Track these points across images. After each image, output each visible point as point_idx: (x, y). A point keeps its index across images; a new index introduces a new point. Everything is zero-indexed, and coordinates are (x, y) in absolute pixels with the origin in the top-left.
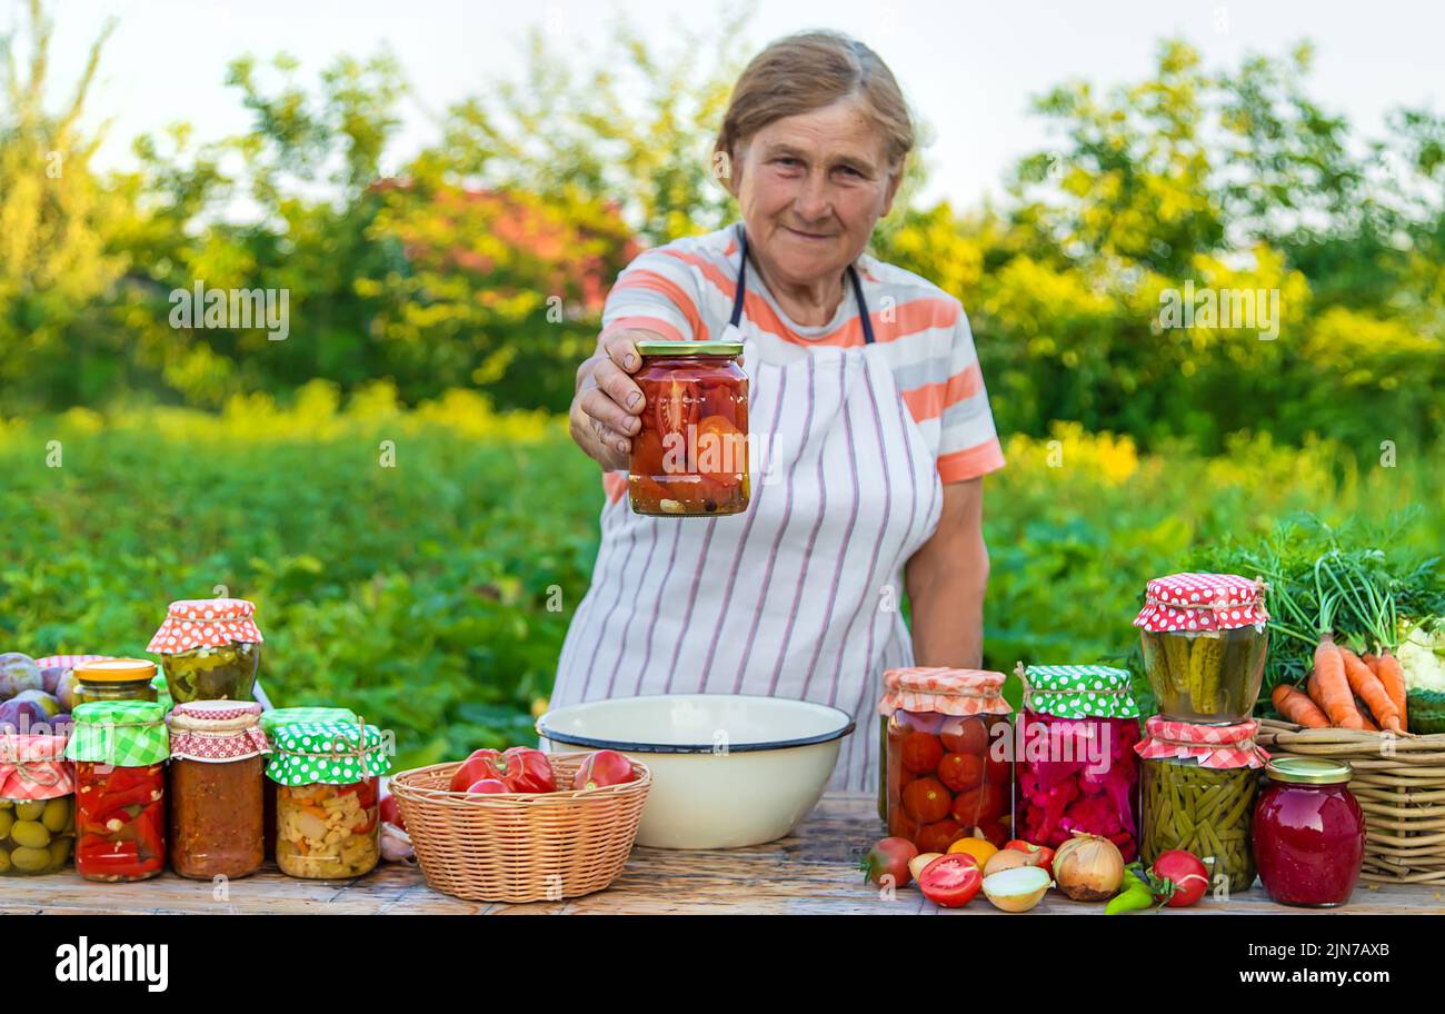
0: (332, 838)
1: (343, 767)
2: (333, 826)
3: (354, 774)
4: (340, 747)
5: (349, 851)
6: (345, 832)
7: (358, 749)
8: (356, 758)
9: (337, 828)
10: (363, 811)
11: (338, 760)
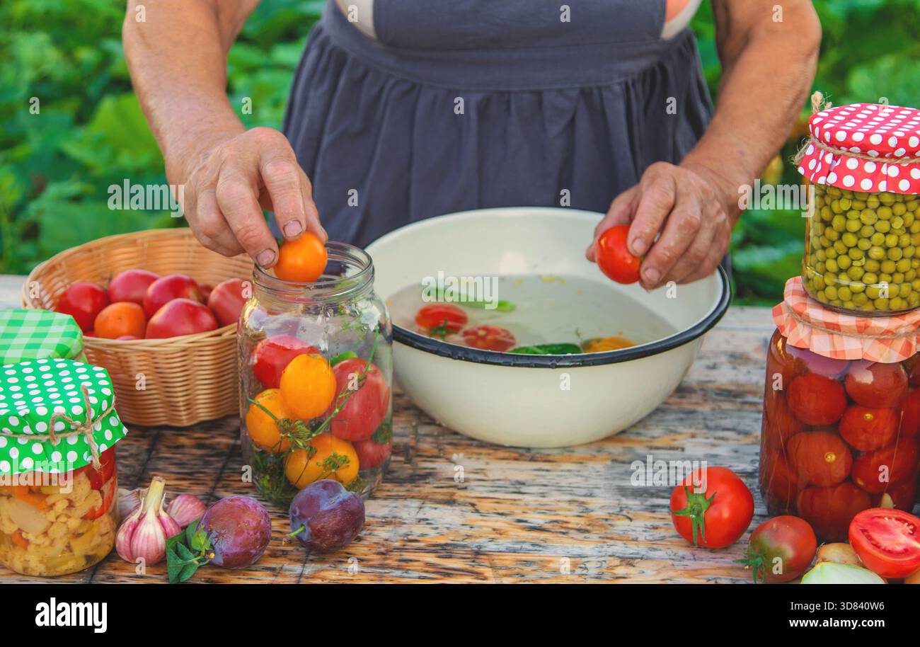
0: (58, 532)
1: (64, 449)
2: (57, 518)
3: (80, 457)
4: (60, 426)
5: (81, 539)
6: (74, 523)
7: (83, 425)
8: (81, 436)
9: (63, 519)
10: (96, 492)
11: (58, 442)
